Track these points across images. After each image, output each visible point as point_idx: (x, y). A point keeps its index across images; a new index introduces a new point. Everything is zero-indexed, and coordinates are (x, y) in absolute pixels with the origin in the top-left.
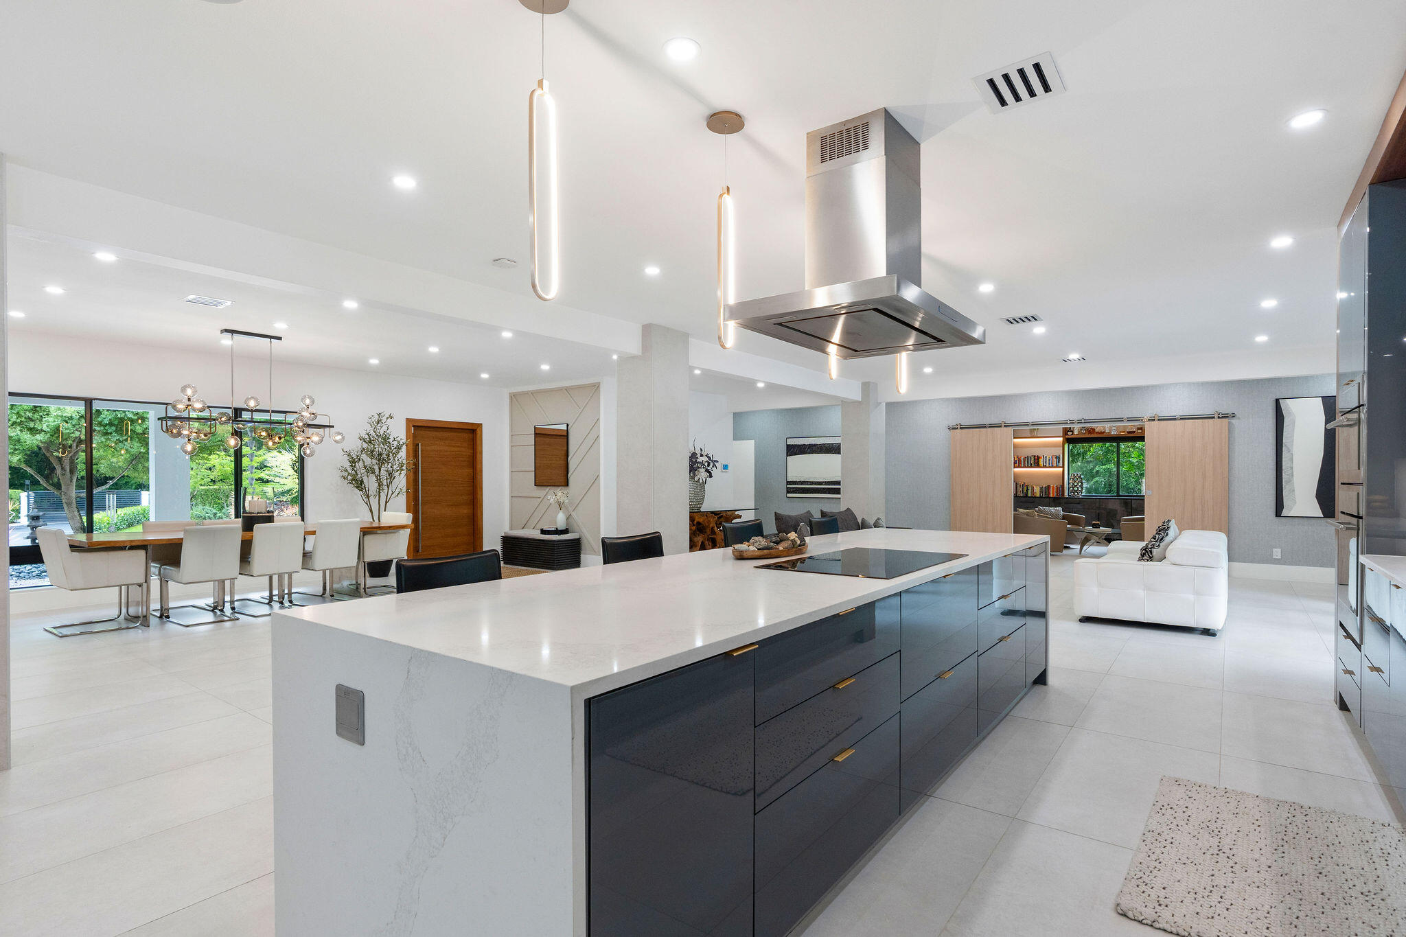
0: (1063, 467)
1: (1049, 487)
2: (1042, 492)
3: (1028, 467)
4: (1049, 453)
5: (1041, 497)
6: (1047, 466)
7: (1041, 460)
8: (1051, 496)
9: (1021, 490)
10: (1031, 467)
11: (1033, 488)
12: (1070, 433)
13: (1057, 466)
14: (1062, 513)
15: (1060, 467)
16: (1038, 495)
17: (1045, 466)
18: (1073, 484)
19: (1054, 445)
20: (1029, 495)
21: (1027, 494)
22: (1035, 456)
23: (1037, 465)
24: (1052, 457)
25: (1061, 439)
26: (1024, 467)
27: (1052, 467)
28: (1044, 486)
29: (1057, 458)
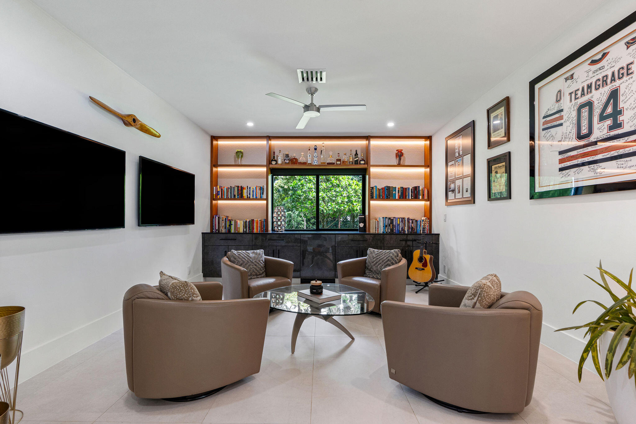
0: (267, 199)
1: (253, 220)
2: (246, 227)
3: (231, 199)
4: (253, 184)
5: (245, 233)
6: (251, 197)
7: (245, 191)
8: (255, 231)
9: (224, 224)
10: (234, 199)
11: (236, 223)
12: (274, 163)
13: (261, 199)
14: (264, 257)
15: (264, 199)
16: (241, 231)
17: (248, 199)
18: (277, 218)
19: (257, 176)
20: (233, 231)
21: (229, 230)
22: (238, 187)
23: (241, 197)
24: (256, 188)
25: (264, 169)
26: (227, 199)
27: (256, 199)
28: (248, 221)
29: (261, 189)
